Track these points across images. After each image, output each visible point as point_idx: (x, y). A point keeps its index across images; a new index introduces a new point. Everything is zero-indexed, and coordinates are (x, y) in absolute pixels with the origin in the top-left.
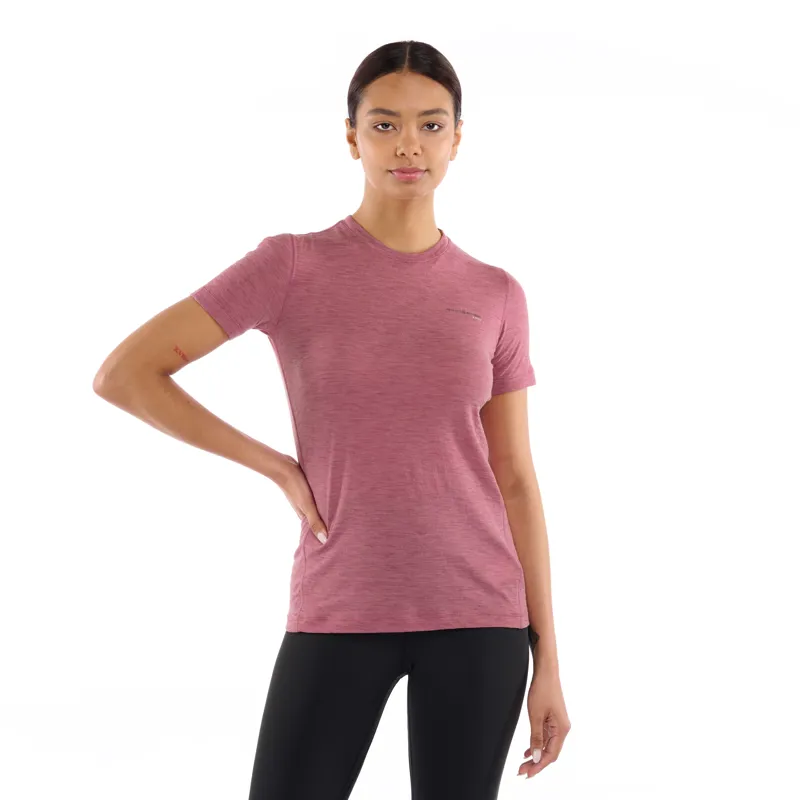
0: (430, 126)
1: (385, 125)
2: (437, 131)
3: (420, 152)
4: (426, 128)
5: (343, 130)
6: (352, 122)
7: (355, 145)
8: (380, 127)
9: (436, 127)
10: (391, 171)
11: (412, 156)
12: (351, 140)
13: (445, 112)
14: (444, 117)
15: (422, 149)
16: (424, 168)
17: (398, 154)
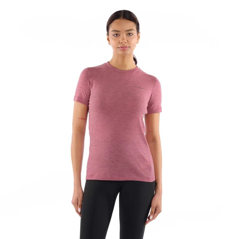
0: (130, 34)
1: (117, 35)
2: (131, 35)
3: (126, 42)
4: (128, 35)
5: (106, 37)
6: (108, 34)
7: (109, 41)
8: (115, 35)
9: (131, 34)
10: (119, 48)
11: (124, 43)
12: (108, 40)
13: (134, 30)
14: (133, 31)
15: (127, 40)
16: (128, 46)
17: (120, 42)
